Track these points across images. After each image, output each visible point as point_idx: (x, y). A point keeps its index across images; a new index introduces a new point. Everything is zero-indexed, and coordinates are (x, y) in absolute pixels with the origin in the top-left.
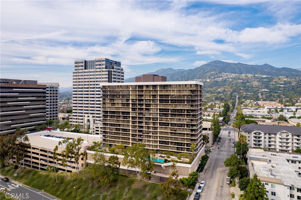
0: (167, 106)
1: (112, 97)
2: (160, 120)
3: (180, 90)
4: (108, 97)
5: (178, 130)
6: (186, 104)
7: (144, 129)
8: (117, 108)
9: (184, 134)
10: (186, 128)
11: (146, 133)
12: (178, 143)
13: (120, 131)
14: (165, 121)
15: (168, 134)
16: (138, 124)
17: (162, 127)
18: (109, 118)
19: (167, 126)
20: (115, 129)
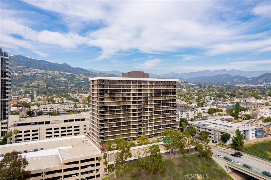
0: (160, 98)
1: (112, 92)
2: (155, 110)
3: (168, 86)
4: (107, 92)
5: (166, 115)
6: (171, 95)
7: (143, 119)
8: (117, 103)
9: (170, 118)
10: (171, 113)
11: (146, 122)
12: (166, 125)
13: (121, 125)
14: (159, 110)
15: (160, 119)
16: (138, 116)
17: (156, 115)
18: (108, 114)
19: (159, 113)
20: (115, 124)
